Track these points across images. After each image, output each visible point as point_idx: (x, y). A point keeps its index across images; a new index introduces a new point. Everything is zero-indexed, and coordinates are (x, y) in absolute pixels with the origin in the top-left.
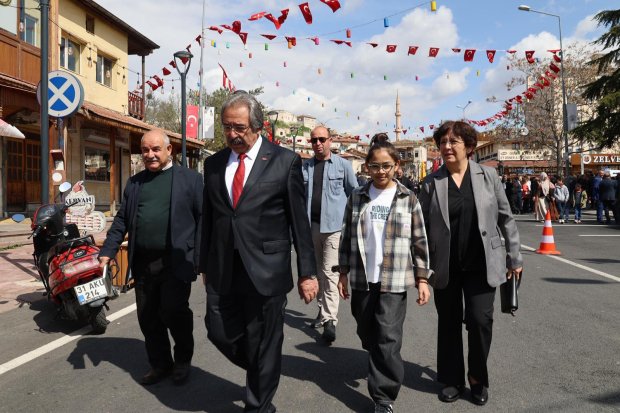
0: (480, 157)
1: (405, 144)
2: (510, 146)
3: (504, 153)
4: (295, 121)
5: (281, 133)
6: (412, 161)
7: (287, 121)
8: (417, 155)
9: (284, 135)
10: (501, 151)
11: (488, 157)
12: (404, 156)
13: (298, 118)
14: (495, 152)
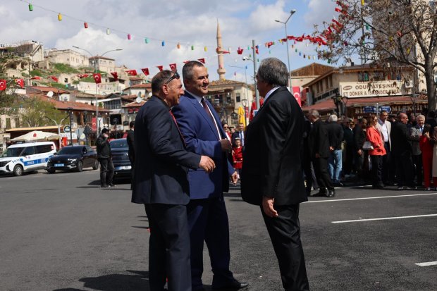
0: (316, 96)
1: (222, 85)
2: (356, 77)
3: (348, 88)
4: (87, 63)
5: (66, 80)
6: (233, 108)
7: (74, 64)
8: (238, 99)
9: (70, 81)
10: (342, 85)
11: (327, 95)
12: (221, 102)
13: (91, 60)
14: (335, 87)
